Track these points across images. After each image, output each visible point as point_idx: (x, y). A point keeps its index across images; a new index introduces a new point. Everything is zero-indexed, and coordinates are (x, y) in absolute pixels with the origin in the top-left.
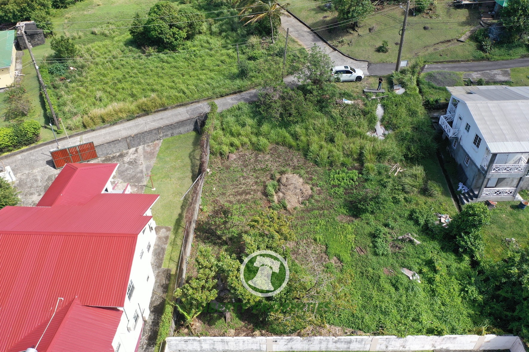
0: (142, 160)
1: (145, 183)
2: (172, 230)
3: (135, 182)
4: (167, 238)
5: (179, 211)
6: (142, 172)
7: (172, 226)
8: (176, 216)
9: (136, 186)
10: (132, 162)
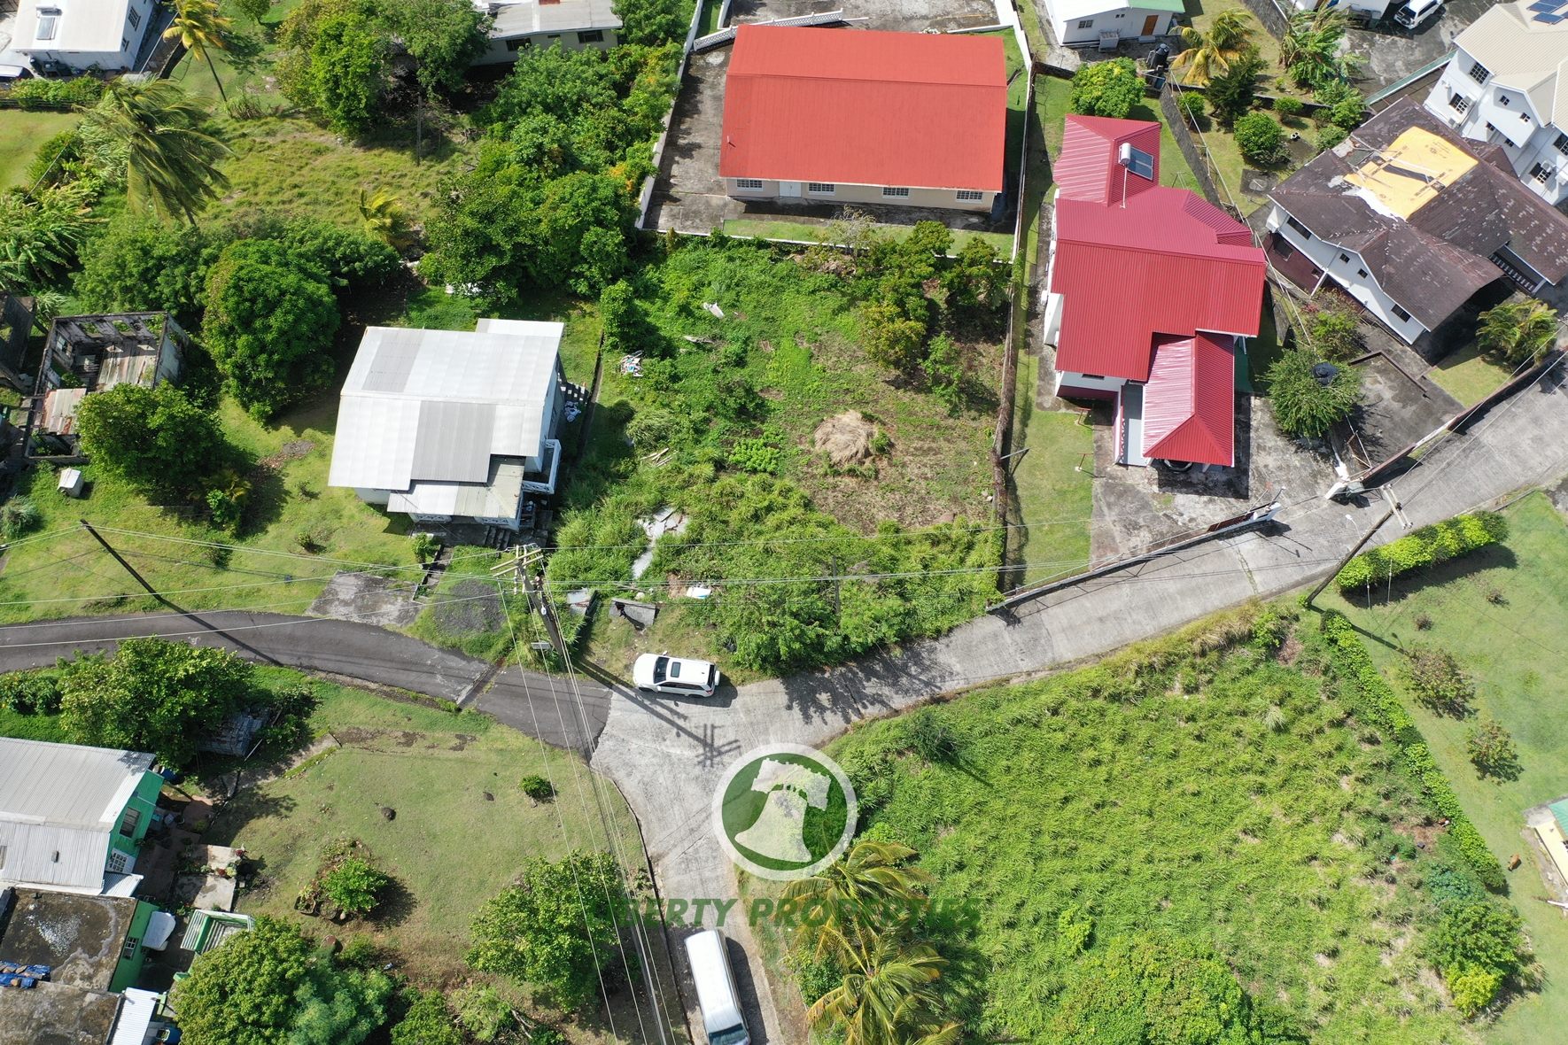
0: (1117, 531)
1: (1097, 483)
2: (1034, 405)
3: (1115, 485)
4: (1039, 394)
5: (1028, 431)
6: (1109, 505)
7: (1035, 410)
8: (1032, 423)
9: (1111, 477)
10: (1134, 529)
